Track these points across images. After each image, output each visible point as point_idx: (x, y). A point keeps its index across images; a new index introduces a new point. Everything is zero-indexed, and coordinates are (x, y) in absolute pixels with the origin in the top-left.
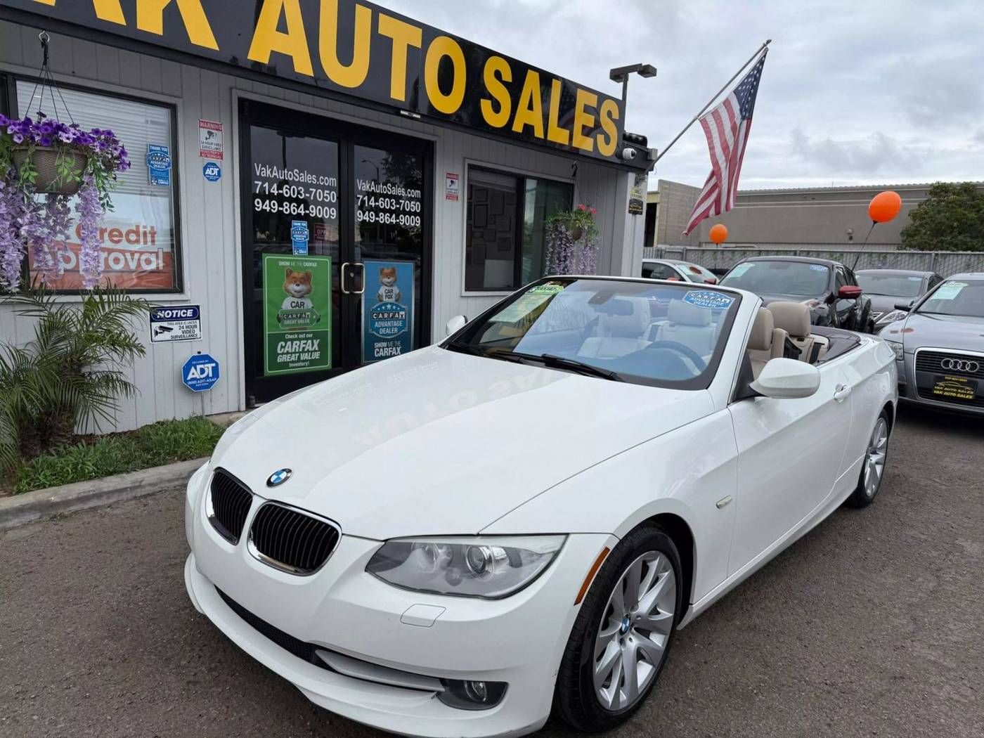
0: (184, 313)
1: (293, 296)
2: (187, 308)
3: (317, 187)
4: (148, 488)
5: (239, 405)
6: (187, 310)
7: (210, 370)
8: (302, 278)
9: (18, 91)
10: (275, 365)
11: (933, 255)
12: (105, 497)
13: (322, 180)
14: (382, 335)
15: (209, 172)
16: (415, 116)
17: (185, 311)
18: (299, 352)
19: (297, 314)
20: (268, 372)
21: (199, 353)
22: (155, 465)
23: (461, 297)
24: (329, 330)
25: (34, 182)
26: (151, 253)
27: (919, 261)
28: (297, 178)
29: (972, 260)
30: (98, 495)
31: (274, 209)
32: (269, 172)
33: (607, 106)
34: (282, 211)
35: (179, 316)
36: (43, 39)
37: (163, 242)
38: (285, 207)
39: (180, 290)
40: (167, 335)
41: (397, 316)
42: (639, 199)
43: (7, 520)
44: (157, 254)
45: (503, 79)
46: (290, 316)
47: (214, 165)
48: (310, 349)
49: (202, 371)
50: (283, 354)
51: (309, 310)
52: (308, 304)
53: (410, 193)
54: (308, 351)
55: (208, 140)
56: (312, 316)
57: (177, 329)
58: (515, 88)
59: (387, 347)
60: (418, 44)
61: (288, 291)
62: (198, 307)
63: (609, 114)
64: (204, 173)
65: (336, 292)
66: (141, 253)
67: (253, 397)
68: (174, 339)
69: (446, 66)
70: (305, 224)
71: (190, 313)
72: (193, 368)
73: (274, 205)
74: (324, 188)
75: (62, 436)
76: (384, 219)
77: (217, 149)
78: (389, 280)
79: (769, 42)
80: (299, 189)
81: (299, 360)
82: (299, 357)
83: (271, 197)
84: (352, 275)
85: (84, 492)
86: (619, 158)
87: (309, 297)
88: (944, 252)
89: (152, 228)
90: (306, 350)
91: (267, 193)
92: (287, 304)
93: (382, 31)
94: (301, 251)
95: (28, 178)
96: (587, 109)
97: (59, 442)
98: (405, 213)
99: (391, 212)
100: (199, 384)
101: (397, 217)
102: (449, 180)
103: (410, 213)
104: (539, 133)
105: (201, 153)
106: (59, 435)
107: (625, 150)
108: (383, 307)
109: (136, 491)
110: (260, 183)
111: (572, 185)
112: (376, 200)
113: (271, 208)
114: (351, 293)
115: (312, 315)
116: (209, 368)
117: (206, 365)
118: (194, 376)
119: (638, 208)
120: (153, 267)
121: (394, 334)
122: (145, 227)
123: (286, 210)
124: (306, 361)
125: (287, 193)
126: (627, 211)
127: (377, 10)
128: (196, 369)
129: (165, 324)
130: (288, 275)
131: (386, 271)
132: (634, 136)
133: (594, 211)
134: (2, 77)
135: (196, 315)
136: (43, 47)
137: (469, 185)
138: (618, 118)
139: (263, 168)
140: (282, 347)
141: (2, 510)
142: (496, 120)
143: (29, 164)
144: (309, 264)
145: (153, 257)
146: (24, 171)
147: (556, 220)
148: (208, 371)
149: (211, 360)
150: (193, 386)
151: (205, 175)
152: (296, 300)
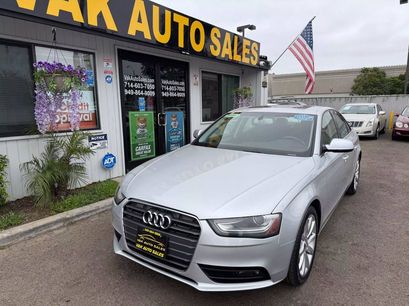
0: (101, 138)
1: (140, 128)
2: (102, 135)
3: (147, 83)
4: (101, 209)
5: (123, 173)
6: (102, 136)
7: (113, 160)
8: (143, 120)
9: (36, 51)
10: (135, 156)
11: (370, 97)
12: (86, 214)
13: (149, 81)
14: (173, 141)
15: (108, 79)
16: (187, 53)
17: (102, 137)
18: (144, 150)
19: (142, 135)
20: (133, 159)
21: (108, 153)
22: (101, 200)
23: (201, 124)
24: (154, 140)
25: (55, 88)
26: (87, 114)
27: (364, 100)
28: (140, 80)
29: (385, 98)
30: (84, 214)
31: (132, 93)
32: (129, 78)
33: (254, 45)
34: (135, 94)
35: (99, 139)
36: (54, 30)
37: (91, 109)
39: (99, 128)
40: (95, 147)
41: (178, 133)
42: (266, 81)
43: (51, 226)
44: (89, 114)
45: (218, 37)
46: (140, 136)
47: (110, 76)
48: (147, 149)
49: (110, 161)
50: (138, 152)
51: (146, 133)
52: (146, 131)
53: (181, 84)
54: (147, 150)
55: (107, 67)
57: (99, 144)
58: (222, 40)
59: (175, 146)
60: (188, 25)
61: (138, 126)
62: (106, 135)
63: (255, 48)
64: (106, 80)
65: (156, 125)
66: (84, 114)
67: (128, 170)
68: (98, 148)
69: (197, 32)
70: (143, 99)
71: (103, 137)
72: (106, 160)
73: (132, 91)
74: (150, 83)
75: (63, 191)
76: (172, 95)
77: (110, 70)
78: (174, 119)
80: (141, 84)
81: (144, 154)
82: (144, 152)
83: (131, 88)
84: (161, 118)
85: (79, 213)
86: (258, 66)
87: (146, 128)
88: (374, 96)
89: (87, 103)
90: (146, 149)
91: (129, 87)
92: (138, 131)
93: (175, 20)
94: (143, 110)
95: (52, 87)
96: (247, 47)
97: (62, 193)
98: (179, 92)
99: (174, 92)
100: (109, 166)
101: (176, 94)
102: (195, 78)
103: (181, 92)
104: (231, 58)
105: (104, 72)
107: (261, 62)
108: (173, 130)
109: (97, 211)
110: (126, 83)
111: (239, 77)
112: (169, 87)
113: (131, 93)
114: (162, 125)
115: (148, 135)
116: (112, 159)
117: (111, 158)
118: (106, 163)
119: (265, 85)
120: (88, 119)
121: (177, 141)
122: (84, 103)
123: (136, 93)
124: (146, 154)
125: (136, 86)
126: (262, 86)
127: (173, 12)
128: (107, 160)
129: (94, 142)
130: (138, 120)
131: (173, 116)
132: (262, 56)
133: (251, 87)
134: (28, 45)
135: (106, 138)
136: (53, 33)
137: (202, 79)
138: (257, 50)
139: (127, 77)
140: (137, 149)
141: (49, 223)
142: (216, 53)
143: (53, 81)
144: (145, 115)
145: (88, 115)
146: (51, 84)
147: (237, 92)
148: (112, 161)
149: (113, 156)
150: (106, 167)
151: (106, 81)
152: (141, 129)
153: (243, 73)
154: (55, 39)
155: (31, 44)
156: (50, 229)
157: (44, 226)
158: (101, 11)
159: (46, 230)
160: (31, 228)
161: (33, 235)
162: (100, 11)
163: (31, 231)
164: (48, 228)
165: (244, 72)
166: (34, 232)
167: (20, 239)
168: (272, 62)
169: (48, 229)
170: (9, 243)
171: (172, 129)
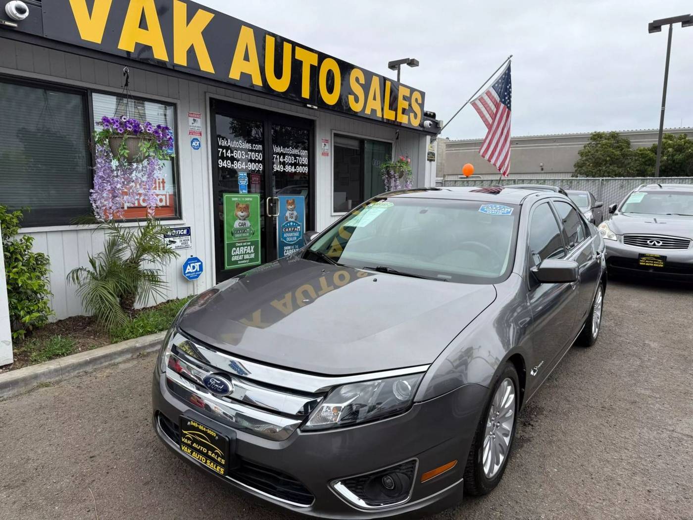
0: (182, 232)
1: (240, 219)
2: (184, 229)
3: (252, 151)
6: (184, 230)
8: (244, 208)
9: (93, 100)
11: (601, 180)
13: (255, 147)
14: (288, 241)
15: (194, 144)
16: (314, 107)
18: (243, 254)
19: (242, 231)
20: (227, 267)
21: (192, 256)
23: (332, 216)
24: (259, 239)
25: (127, 156)
26: (163, 195)
27: (592, 184)
28: (241, 146)
29: (624, 183)
31: (229, 166)
32: (226, 143)
33: (416, 95)
34: (233, 167)
35: (179, 234)
36: (126, 71)
37: (169, 189)
38: (235, 164)
39: (180, 218)
41: (296, 229)
42: (433, 152)
43: (115, 358)
44: (166, 195)
45: (360, 82)
46: (238, 232)
47: (197, 139)
48: (250, 252)
49: (194, 267)
50: (235, 255)
51: (248, 228)
52: (248, 223)
53: (302, 152)
54: (248, 253)
55: (194, 125)
56: (250, 231)
57: (179, 241)
58: (366, 88)
59: (291, 249)
60: (316, 64)
61: (237, 216)
62: (189, 228)
63: (416, 100)
65: (264, 215)
69: (330, 74)
70: (246, 174)
71: (185, 232)
73: (229, 163)
74: (256, 151)
76: (289, 169)
77: (198, 130)
78: (291, 207)
79: (511, 56)
80: (242, 152)
81: (243, 259)
82: (244, 257)
83: (227, 158)
84: (272, 205)
85: (153, 341)
86: (421, 127)
87: (248, 220)
88: (607, 178)
89: (163, 179)
91: (225, 156)
92: (237, 224)
93: (297, 57)
94: (244, 191)
95: (123, 154)
96: (405, 98)
98: (299, 165)
99: (291, 164)
101: (295, 168)
102: (323, 144)
103: (303, 165)
104: (379, 114)
105: (190, 133)
106: (126, 309)
107: (425, 122)
108: (289, 224)
110: (221, 150)
111: (391, 144)
112: (284, 158)
113: (227, 165)
114: (272, 216)
117: (196, 264)
118: (189, 271)
119: (432, 157)
120: (163, 204)
121: (294, 241)
123: (236, 166)
124: (247, 259)
125: (235, 155)
126: (426, 159)
127: (294, 45)
129: (172, 239)
130: (237, 207)
131: (290, 201)
132: (428, 113)
133: (409, 160)
134: (83, 90)
135: (189, 233)
136: (124, 75)
137: (335, 146)
138: (421, 102)
139: (223, 141)
140: (234, 251)
141: (113, 353)
142: (356, 107)
143: (123, 146)
144: (247, 199)
145: (163, 198)
146: (121, 150)
147: (387, 167)
148: (197, 268)
149: (199, 261)
150: (188, 277)
151: (192, 146)
152: (241, 221)
153: (397, 138)
154: (126, 85)
155: (87, 90)
156: (113, 362)
157: (105, 357)
158: (193, 44)
159: (107, 363)
160: (88, 359)
161: (89, 369)
162: (191, 44)
163: (87, 363)
164: (111, 360)
165: (399, 136)
166: (91, 365)
167: (72, 374)
168: (443, 121)
169: (110, 362)
170: (57, 378)
171: (287, 223)
